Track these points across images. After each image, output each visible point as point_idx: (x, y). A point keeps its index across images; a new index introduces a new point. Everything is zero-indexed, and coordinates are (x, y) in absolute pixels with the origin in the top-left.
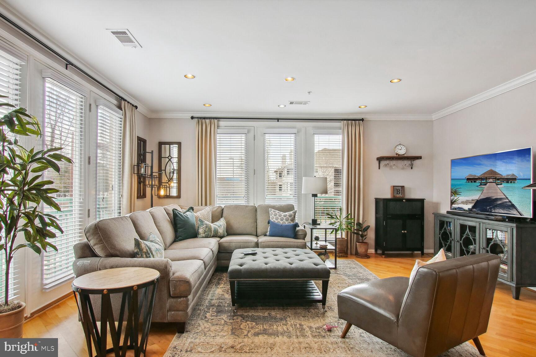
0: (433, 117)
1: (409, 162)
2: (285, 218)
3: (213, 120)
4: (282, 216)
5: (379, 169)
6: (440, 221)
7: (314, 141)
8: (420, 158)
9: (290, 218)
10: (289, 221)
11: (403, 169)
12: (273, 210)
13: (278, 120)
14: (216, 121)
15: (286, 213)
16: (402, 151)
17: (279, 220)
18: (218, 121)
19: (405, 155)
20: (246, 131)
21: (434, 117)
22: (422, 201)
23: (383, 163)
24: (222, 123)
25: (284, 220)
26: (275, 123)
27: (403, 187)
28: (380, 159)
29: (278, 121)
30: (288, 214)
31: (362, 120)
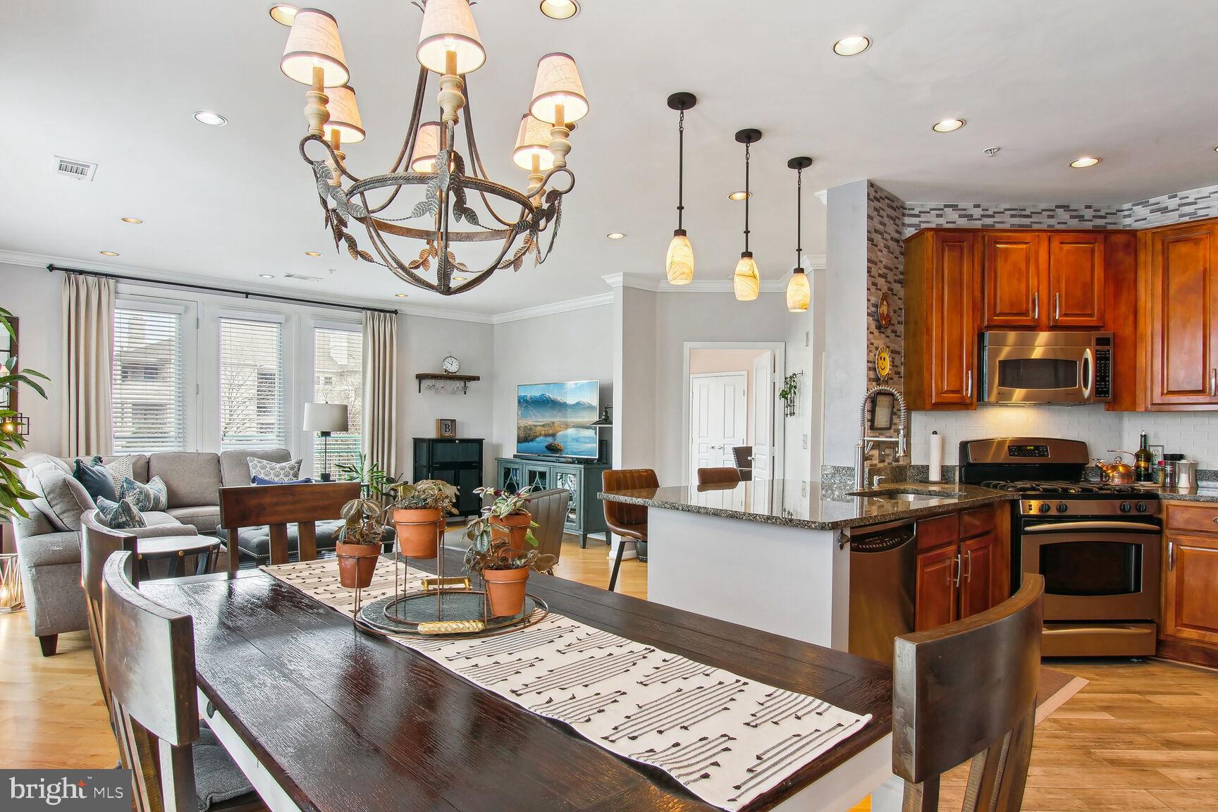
0: (494, 319)
1: (462, 384)
2: (282, 472)
3: (103, 280)
4: (278, 469)
5: (420, 392)
6: (505, 468)
7: (313, 340)
8: (476, 378)
9: (291, 472)
10: (291, 477)
11: (453, 393)
12: (256, 459)
13: (247, 294)
14: (112, 282)
15: (284, 464)
16: (453, 367)
17: (272, 476)
18: (117, 282)
19: (457, 374)
20: (181, 309)
21: (496, 319)
22: (479, 442)
23: (426, 383)
24: (124, 287)
25: (282, 476)
26: (241, 300)
27: (453, 421)
28: (421, 377)
29: (247, 297)
30: (287, 466)
31: (396, 312)
